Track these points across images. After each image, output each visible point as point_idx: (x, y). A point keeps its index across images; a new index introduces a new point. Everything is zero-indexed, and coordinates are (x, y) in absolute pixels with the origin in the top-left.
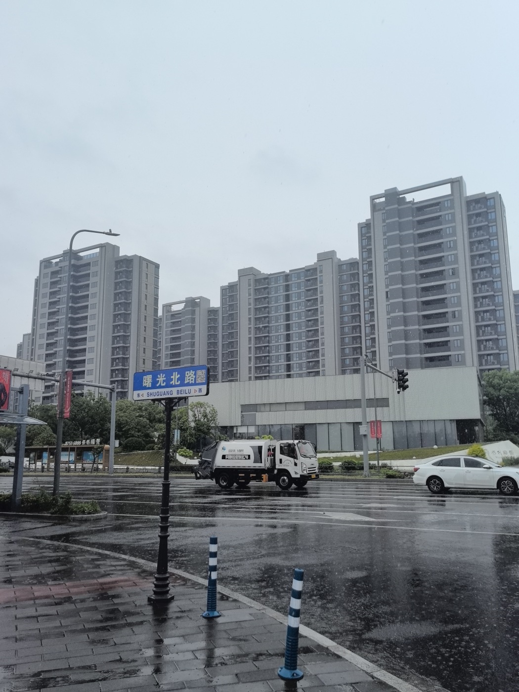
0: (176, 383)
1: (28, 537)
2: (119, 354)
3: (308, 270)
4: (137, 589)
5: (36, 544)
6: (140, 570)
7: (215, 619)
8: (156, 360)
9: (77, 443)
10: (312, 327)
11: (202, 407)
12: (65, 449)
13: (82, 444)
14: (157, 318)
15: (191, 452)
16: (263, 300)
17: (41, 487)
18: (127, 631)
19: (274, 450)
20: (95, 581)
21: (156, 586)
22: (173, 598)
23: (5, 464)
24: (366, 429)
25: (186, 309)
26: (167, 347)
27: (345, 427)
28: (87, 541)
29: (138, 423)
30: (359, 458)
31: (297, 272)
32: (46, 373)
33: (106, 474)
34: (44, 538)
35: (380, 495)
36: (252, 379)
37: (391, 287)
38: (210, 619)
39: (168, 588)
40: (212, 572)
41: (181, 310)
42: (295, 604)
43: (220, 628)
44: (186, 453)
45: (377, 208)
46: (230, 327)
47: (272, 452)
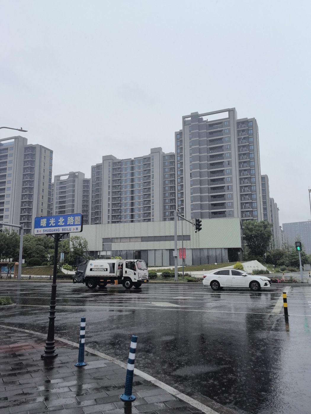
0: (62, 224)
2: (26, 206)
3: (145, 159)
4: (34, 351)
6: (36, 339)
7: (83, 367)
8: (49, 210)
10: (147, 192)
11: (78, 240)
14: (51, 184)
15: (71, 267)
16: (117, 175)
18: (27, 376)
19: (122, 265)
20: (7, 346)
21: (47, 348)
22: (57, 355)
24: (176, 253)
25: (69, 179)
26: (57, 202)
27: (164, 252)
28: (3, 321)
29: (37, 249)
30: (172, 270)
31: (138, 159)
33: (16, 280)
35: (184, 292)
36: (110, 223)
37: (193, 171)
38: (80, 367)
39: (54, 350)
40: (82, 339)
41: (66, 180)
42: (132, 356)
43: (86, 372)
44: (67, 267)
45: (186, 124)
46: (97, 191)
47: (121, 266)
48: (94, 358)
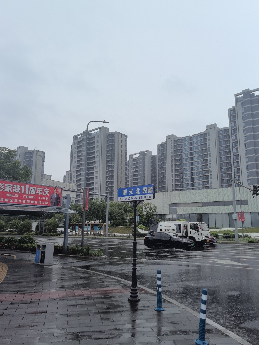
0: (139, 193)
1: (71, 266)
2: (109, 179)
3: (202, 134)
4: (122, 294)
5: (75, 270)
6: (123, 285)
7: (161, 312)
8: (126, 182)
9: (91, 222)
10: (205, 163)
11: (149, 205)
12: (86, 225)
13: (93, 222)
14: (126, 162)
15: (144, 227)
16: (179, 150)
17: (76, 243)
18: (118, 315)
19: (187, 227)
20: (102, 289)
21: (132, 293)
22: (140, 300)
23: (59, 231)
24: (236, 216)
25: (140, 157)
26: (131, 175)
27: (224, 215)
28: (98, 269)
29: (119, 213)
30: (232, 232)
31: (196, 136)
32: (77, 189)
33: (104, 237)
34: (78, 267)
35: (245, 252)
36: (174, 191)
37: (247, 141)
38: (159, 312)
39: (137, 295)
40: (159, 288)
41: (138, 157)
42: (204, 307)
43: (164, 316)
44: (142, 227)
45: (239, 100)
46: (162, 165)
47: (186, 227)
48: (170, 305)
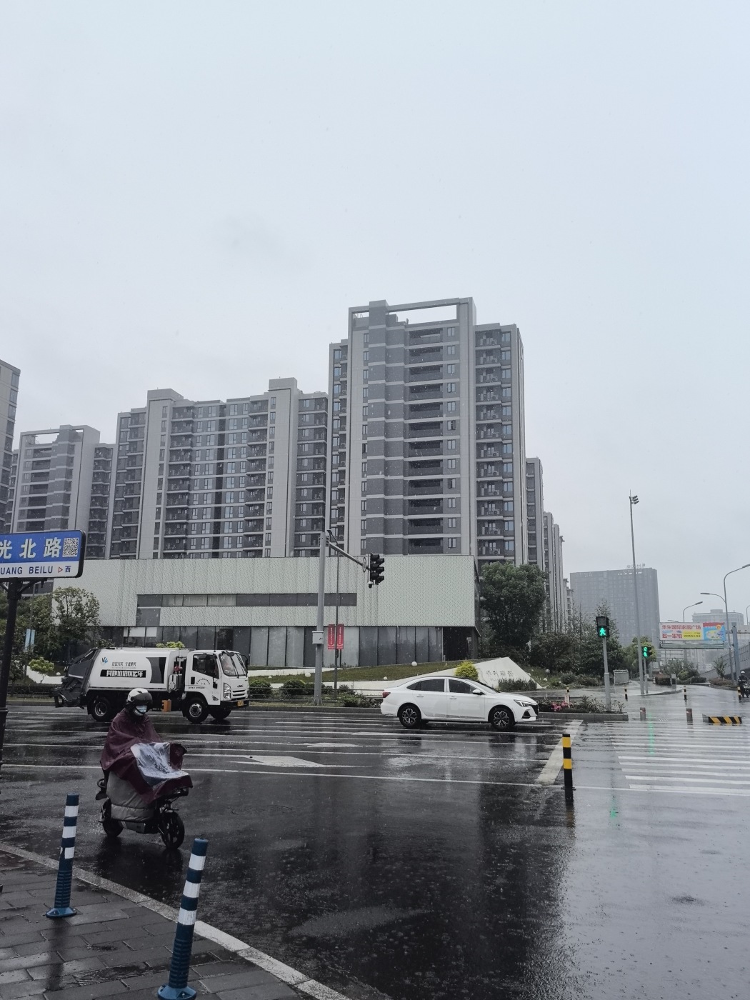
0: (29, 556)
3: (255, 403)
7: (66, 919)
8: (4, 520)
10: (255, 485)
11: (74, 596)
14: (10, 453)
15: (51, 665)
16: (184, 439)
19: (184, 664)
24: (321, 636)
25: (59, 443)
26: (23, 500)
27: (292, 632)
30: (309, 678)
31: (238, 404)
35: (335, 731)
36: (159, 556)
37: (369, 439)
38: (59, 920)
40: (66, 849)
41: (50, 444)
42: (192, 891)
43: (72, 932)
44: (42, 666)
45: (358, 326)
46: (129, 476)
47: (180, 667)
